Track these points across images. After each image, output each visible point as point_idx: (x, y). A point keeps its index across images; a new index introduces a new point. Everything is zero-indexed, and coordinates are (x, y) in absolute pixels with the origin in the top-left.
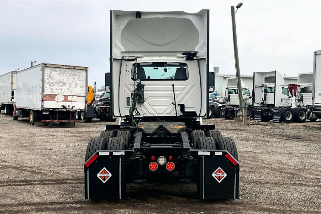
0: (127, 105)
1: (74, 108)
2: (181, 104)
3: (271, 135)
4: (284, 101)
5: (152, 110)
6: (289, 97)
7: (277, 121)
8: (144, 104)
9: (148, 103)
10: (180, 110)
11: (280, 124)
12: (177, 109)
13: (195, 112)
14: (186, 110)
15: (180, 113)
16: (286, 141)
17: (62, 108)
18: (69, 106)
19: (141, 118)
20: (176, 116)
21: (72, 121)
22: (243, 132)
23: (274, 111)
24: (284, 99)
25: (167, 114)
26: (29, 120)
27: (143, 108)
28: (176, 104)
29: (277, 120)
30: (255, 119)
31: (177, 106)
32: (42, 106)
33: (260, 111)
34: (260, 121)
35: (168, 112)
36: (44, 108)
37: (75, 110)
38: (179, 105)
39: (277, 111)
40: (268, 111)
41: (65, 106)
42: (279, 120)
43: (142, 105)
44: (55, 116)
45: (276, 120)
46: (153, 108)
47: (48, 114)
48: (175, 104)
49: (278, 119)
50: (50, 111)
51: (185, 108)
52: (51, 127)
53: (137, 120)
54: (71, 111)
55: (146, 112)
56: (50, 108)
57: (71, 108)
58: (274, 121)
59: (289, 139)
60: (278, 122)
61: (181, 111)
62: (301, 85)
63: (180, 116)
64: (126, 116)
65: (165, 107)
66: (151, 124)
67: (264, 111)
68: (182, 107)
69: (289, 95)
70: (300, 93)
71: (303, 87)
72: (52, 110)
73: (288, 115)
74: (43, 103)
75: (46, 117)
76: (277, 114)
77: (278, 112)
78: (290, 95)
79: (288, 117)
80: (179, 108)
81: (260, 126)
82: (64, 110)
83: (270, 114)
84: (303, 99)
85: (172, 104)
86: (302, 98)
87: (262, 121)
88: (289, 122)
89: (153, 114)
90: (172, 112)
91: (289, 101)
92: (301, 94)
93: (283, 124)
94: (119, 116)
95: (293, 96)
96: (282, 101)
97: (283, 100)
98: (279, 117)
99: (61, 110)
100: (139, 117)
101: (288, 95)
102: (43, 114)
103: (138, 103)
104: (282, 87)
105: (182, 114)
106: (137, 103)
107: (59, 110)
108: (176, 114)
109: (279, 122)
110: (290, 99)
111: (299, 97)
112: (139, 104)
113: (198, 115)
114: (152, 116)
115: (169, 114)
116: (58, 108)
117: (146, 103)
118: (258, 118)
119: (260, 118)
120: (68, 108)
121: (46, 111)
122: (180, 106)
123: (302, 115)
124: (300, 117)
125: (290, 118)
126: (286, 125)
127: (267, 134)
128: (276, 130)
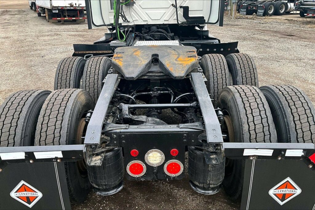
0: (111, 9)
1: (80, 6)
2: (184, 6)
3: (264, 31)
5: (145, 15)
7: (261, 14)
8: (134, 7)
9: (139, 5)
10: (182, 14)
11: (264, 17)
12: (178, 13)
13: (203, 17)
14: (191, 15)
15: (182, 20)
16: (282, 39)
17: (69, 6)
18: (76, 4)
19: (130, 26)
20: (177, 23)
21: (80, 18)
22: (235, 28)
23: (259, 5)
25: (165, 20)
26: (45, 16)
27: (132, 13)
28: (178, 6)
30: (241, 12)
31: (179, 9)
32: (51, 5)
33: (246, 5)
34: (244, 15)
35: (166, 18)
36: (53, 6)
37: (82, 8)
38: (181, 7)
39: (262, 5)
40: (252, 5)
41: (72, 4)
43: (131, 8)
44: (64, 14)
45: (260, 13)
46: (146, 12)
47: (57, 12)
48: (175, 6)
49: (262, 13)
50: (59, 10)
51: (189, 11)
52: (63, 24)
53: (126, 29)
54: (78, 8)
55: (138, 19)
56: (59, 7)
57: (78, 6)
58: (258, 14)
59: (283, 36)
61: (184, 16)
63: (183, 23)
64: (111, 25)
65: (163, 11)
66: (137, 53)
67: (250, 5)
68: (186, 10)
72: (60, 8)
73: (270, 9)
74: (51, 2)
75: (57, 15)
76: (261, 8)
79: (270, 11)
80: (181, 12)
81: (247, 20)
82: (72, 8)
83: (254, 8)
85: (172, 6)
87: (247, 14)
88: (271, 15)
89: (147, 21)
90: (172, 17)
93: (266, 17)
94: (103, 24)
98: (263, 11)
99: (69, 8)
100: (128, 25)
102: (53, 12)
103: (126, 5)
105: (185, 21)
106: (124, 6)
107: (67, 8)
108: (176, 20)
112: (128, 8)
113: (206, 21)
114: (145, 23)
115: (168, 20)
116: (66, 7)
117: (137, 5)
118: (243, 11)
119: (245, 12)
120: (75, 6)
121: (55, 10)
122: (182, 9)
123: (281, 9)
124: (280, 11)
125: (271, 12)
126: (269, 18)
127: (259, 30)
128: (264, 25)
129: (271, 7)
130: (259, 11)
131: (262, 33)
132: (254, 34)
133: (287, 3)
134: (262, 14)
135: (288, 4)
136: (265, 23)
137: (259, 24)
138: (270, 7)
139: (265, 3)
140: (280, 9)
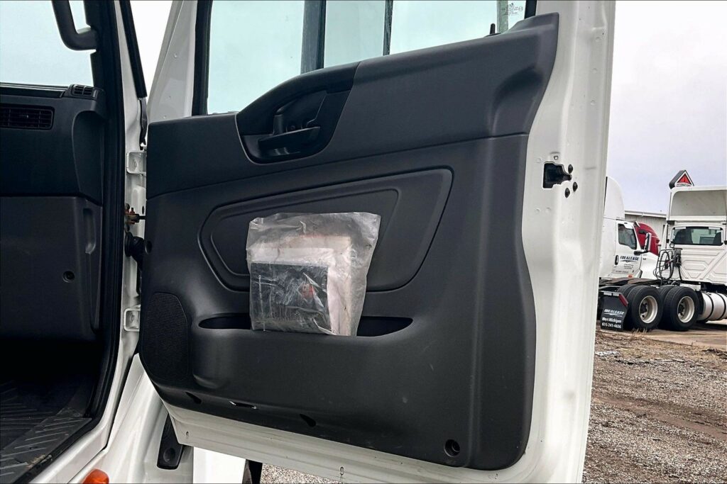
4: (621, 263)
6: (636, 253)
7: (614, 323)
11: (628, 335)
24: (624, 257)
29: (614, 320)
39: (616, 294)
42: (620, 321)
45: (611, 320)
49: (618, 319)
58: (604, 321)
60: (616, 326)
62: (677, 222)
69: (636, 248)
70: (674, 242)
71: (683, 226)
73: (646, 308)
76: (616, 303)
77: (619, 297)
78: (639, 249)
79: (644, 314)
84: (680, 261)
86: (680, 258)
91: (635, 265)
92: (676, 246)
93: (637, 336)
95: (647, 252)
96: (616, 263)
97: (620, 259)
98: (622, 313)
101: (632, 248)
104: (620, 225)
109: (620, 327)
110: (637, 259)
111: (670, 253)
123: (683, 309)
124: (679, 315)
125: (651, 318)
126: (649, 342)
127: (621, 397)
128: (638, 373)
129: (649, 303)
130: (606, 311)
131: (644, 421)
132: (607, 425)
133: (699, 294)
134: (617, 321)
135: (705, 296)
136: (640, 364)
137: (618, 367)
138: (643, 301)
139: (625, 287)
140: (680, 311)
